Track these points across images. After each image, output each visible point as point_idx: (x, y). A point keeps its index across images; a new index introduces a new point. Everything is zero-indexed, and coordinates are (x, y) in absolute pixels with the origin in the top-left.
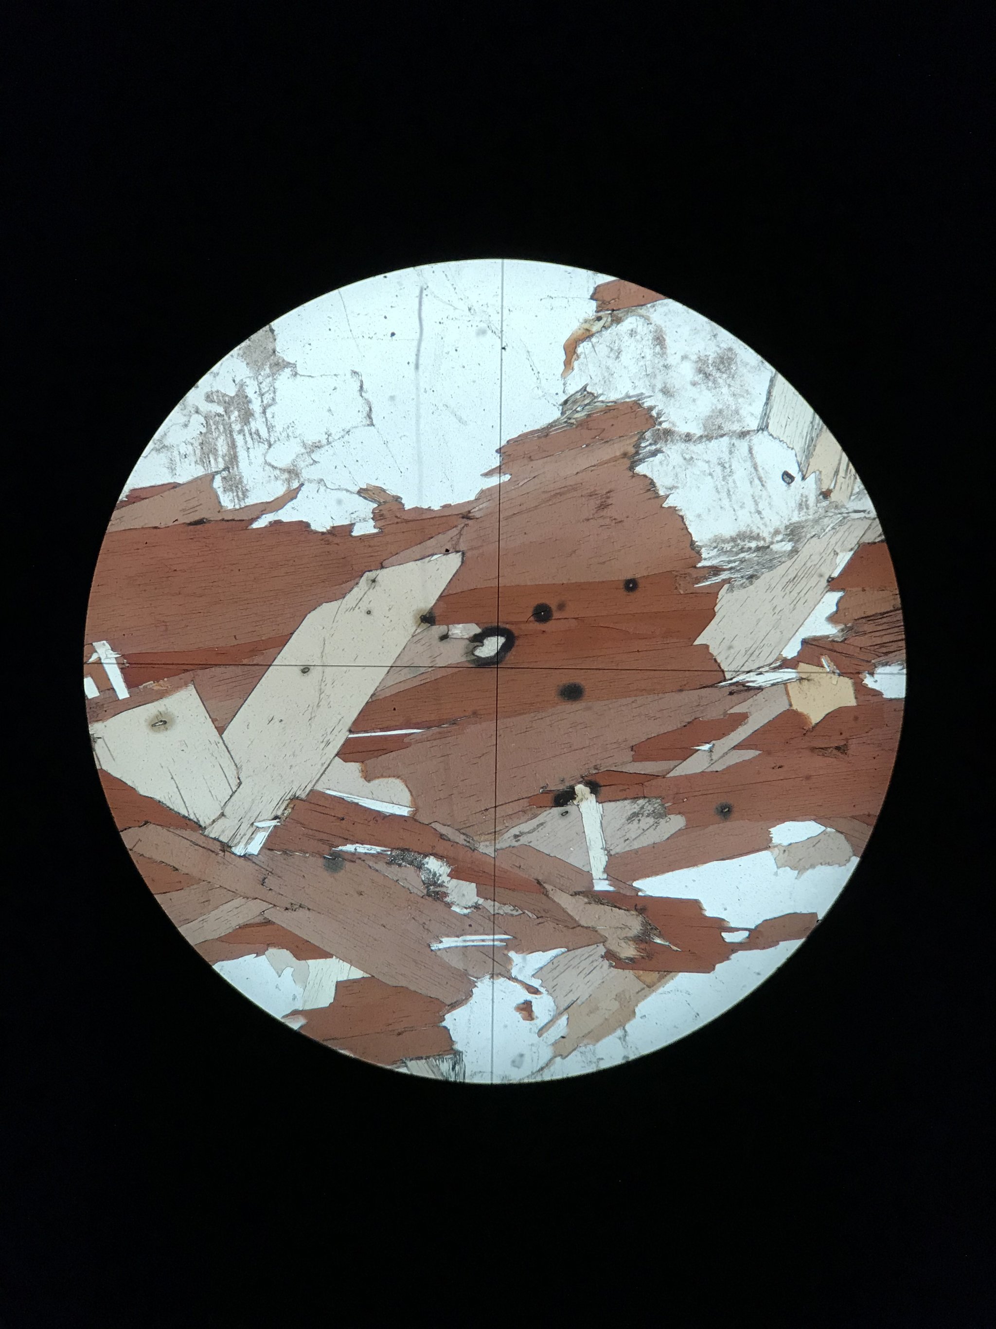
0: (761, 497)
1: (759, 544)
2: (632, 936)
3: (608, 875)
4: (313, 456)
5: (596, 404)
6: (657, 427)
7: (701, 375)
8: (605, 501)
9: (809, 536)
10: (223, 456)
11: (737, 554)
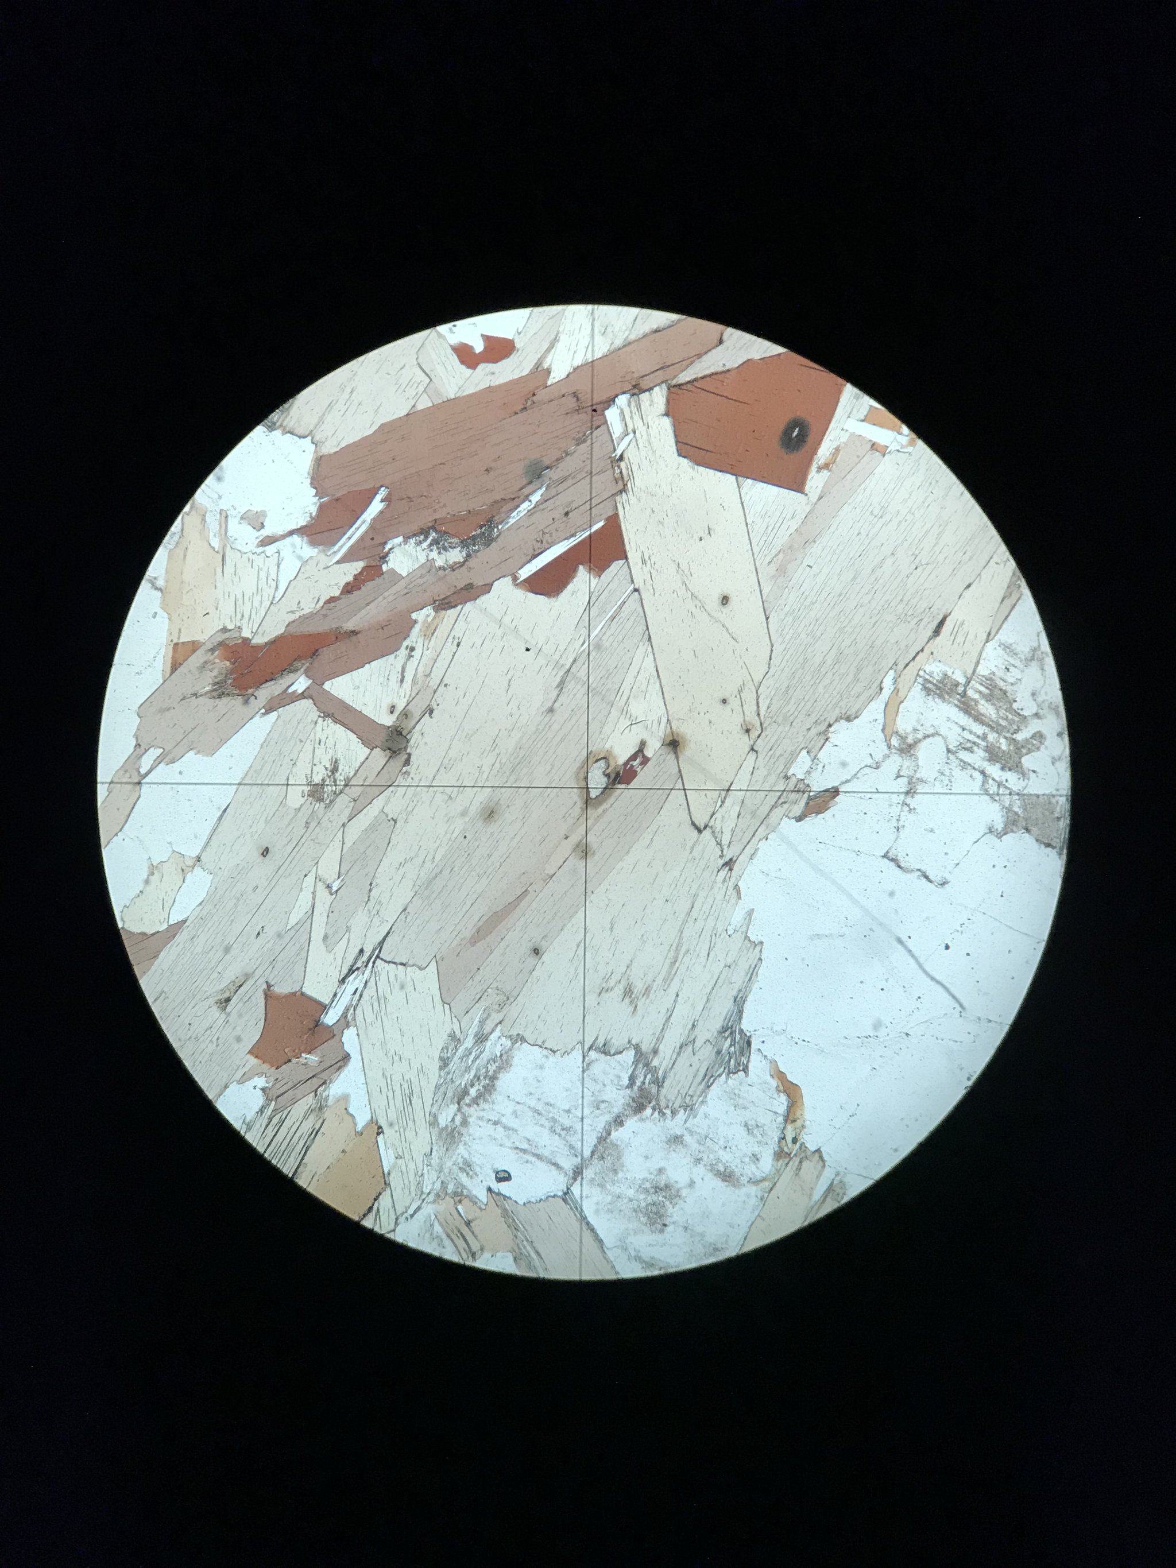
0: (508, 1137)
1: (469, 1097)
4: (905, 780)
5: (723, 1068)
7: (663, 1184)
8: (630, 997)
9: (436, 1147)
10: (978, 702)
11: (478, 1070)
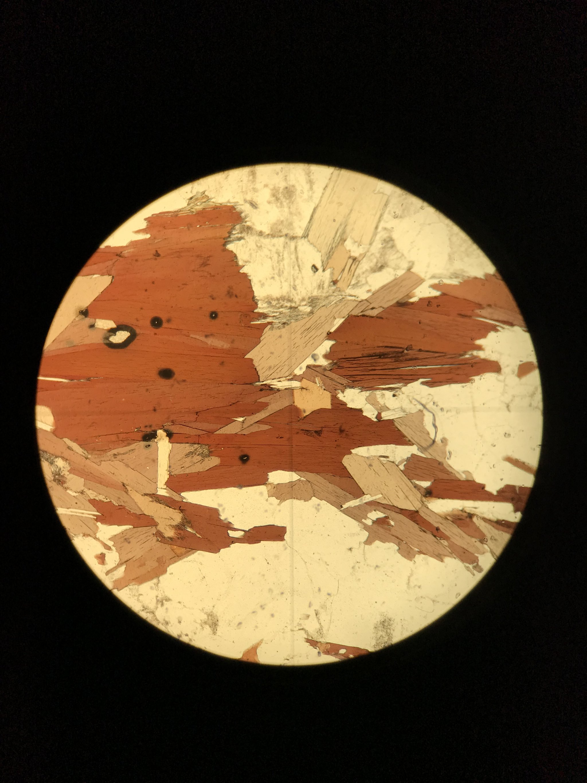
0: (297, 277)
1: (292, 304)
2: (174, 525)
3: (167, 486)
5: (209, 203)
6: (244, 224)
7: (274, 198)
8: (206, 262)
9: (321, 305)
11: (279, 308)
